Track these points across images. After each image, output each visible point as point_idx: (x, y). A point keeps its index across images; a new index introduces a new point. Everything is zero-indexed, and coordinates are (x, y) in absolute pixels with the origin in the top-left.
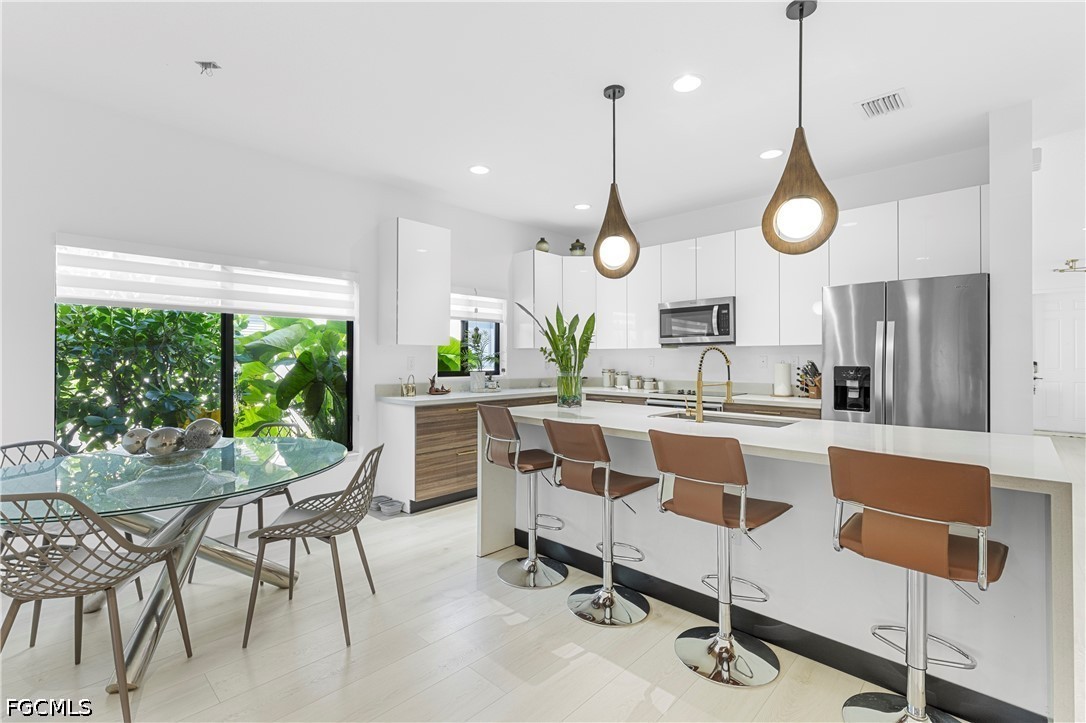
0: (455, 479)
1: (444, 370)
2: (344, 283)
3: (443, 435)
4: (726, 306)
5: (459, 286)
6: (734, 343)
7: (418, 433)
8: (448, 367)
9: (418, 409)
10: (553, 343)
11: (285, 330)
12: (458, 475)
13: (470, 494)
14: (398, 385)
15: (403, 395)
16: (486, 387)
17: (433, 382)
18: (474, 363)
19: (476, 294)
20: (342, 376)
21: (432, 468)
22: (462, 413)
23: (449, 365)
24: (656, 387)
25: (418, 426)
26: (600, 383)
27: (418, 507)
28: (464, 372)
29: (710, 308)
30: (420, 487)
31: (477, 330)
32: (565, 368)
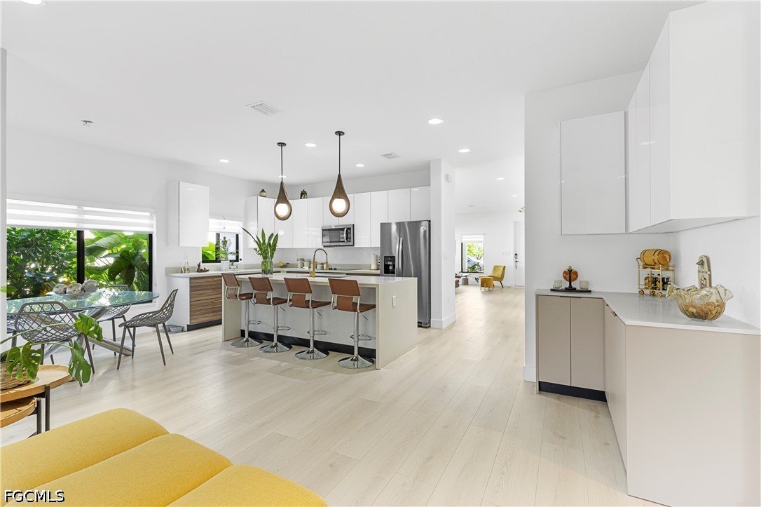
0: (212, 314)
1: (206, 259)
2: (148, 214)
3: (205, 292)
4: (350, 229)
5: (214, 215)
6: (353, 245)
7: (191, 291)
8: (207, 258)
9: (191, 278)
10: (259, 246)
11: (107, 238)
12: (214, 312)
13: (219, 322)
14: (179, 268)
15: (182, 272)
16: (230, 268)
17: (199, 265)
18: (223, 256)
19: (224, 219)
20: (146, 263)
21: (199, 308)
22: (215, 281)
23: (209, 257)
24: (323, 267)
25: (191, 287)
26: (296, 266)
27: (191, 328)
28: (217, 260)
29: (343, 229)
30: (192, 318)
31: (225, 238)
32: (265, 258)
